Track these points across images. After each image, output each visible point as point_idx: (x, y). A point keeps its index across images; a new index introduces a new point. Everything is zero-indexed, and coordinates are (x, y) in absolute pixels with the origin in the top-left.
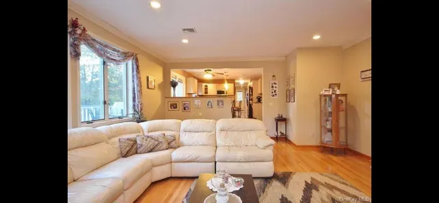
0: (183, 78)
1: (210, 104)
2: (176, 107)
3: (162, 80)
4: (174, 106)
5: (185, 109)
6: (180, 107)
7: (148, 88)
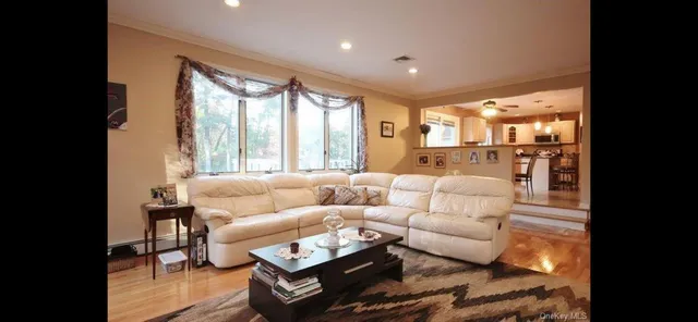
0: (456, 120)
1: (474, 157)
2: (426, 162)
3: (407, 125)
4: (424, 160)
5: (438, 164)
6: (432, 161)
7: (382, 136)
